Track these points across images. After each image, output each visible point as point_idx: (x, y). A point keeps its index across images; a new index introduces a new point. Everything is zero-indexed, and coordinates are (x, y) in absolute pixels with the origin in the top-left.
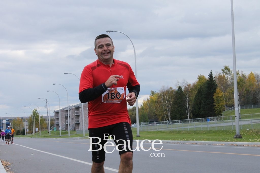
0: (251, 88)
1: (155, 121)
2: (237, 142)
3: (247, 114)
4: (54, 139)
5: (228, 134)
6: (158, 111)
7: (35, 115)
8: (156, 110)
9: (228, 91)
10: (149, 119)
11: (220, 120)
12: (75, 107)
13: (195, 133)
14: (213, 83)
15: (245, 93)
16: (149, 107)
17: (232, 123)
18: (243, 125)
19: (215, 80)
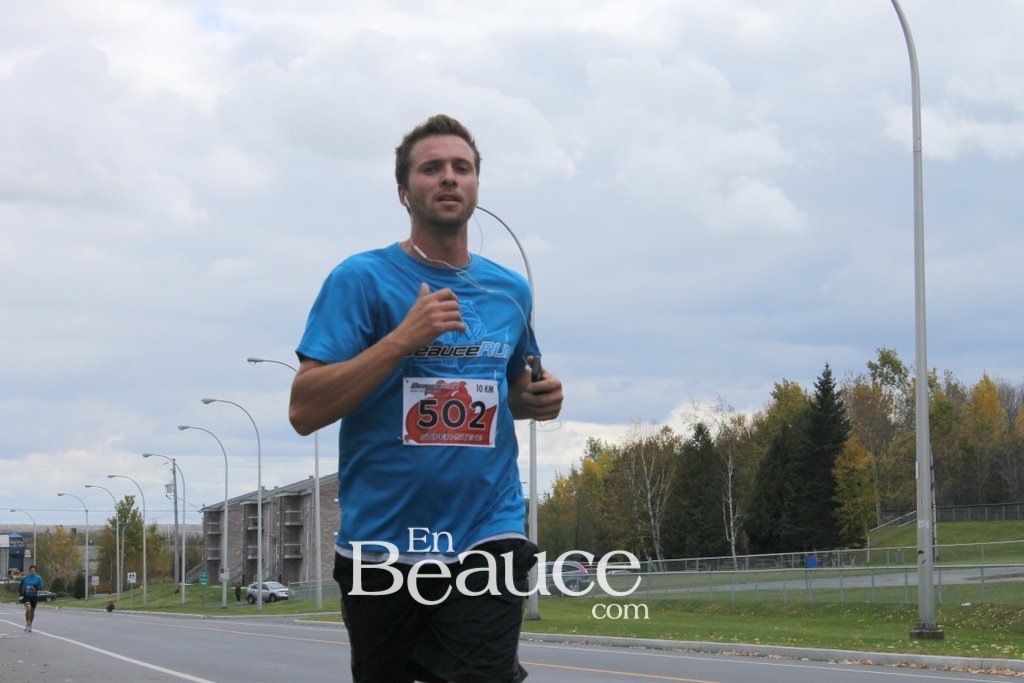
0: (981, 440)
2: (923, 656)
3: (965, 542)
4: (199, 618)
5: (888, 621)
6: (613, 518)
7: (126, 519)
8: (606, 514)
9: (891, 448)
10: (577, 548)
11: (858, 563)
12: (286, 494)
13: (759, 613)
14: (832, 415)
15: (957, 460)
16: (578, 502)
17: (906, 577)
18: (947, 585)
19: (842, 403)
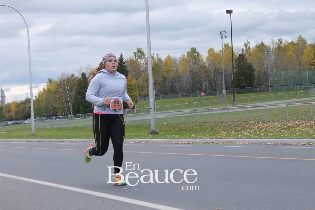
0: (168, 75)
1: (54, 116)
2: (152, 139)
3: (163, 105)
5: (142, 130)
6: (57, 103)
8: (55, 102)
9: (141, 78)
10: (46, 113)
11: (132, 113)
14: (123, 69)
15: (161, 81)
16: (46, 98)
17: (147, 116)
18: (159, 118)
19: (126, 65)
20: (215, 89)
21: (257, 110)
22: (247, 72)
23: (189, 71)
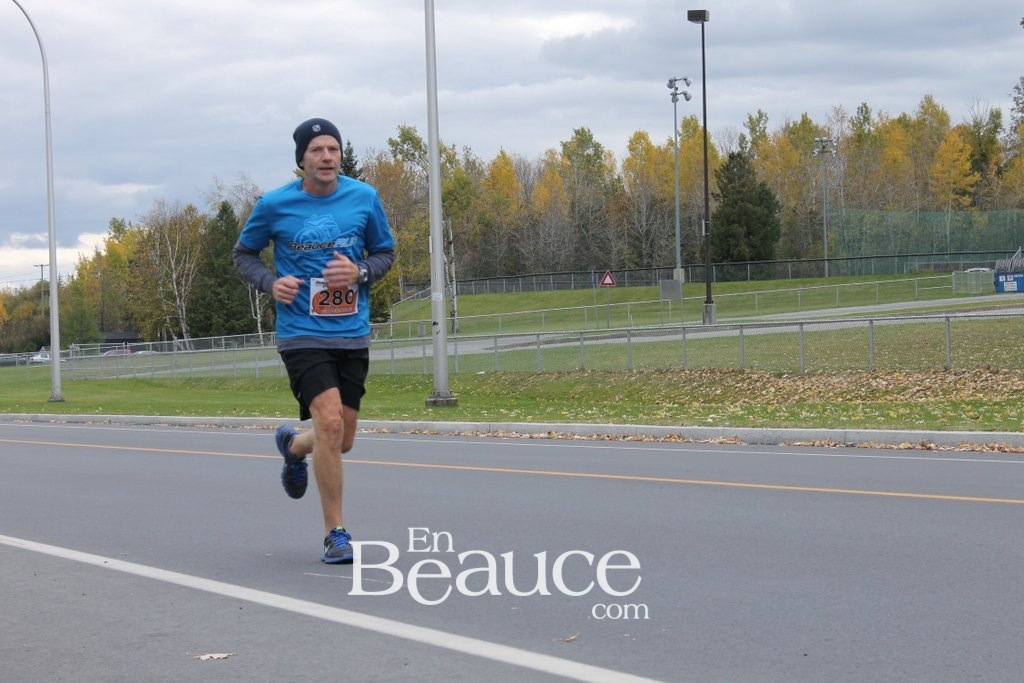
0: (498, 214)
1: (127, 341)
2: (435, 422)
3: (483, 313)
5: (407, 391)
6: (139, 299)
8: (131, 295)
9: (412, 223)
10: (102, 330)
11: (380, 336)
15: (476, 234)
16: (102, 283)
17: (424, 350)
20: (649, 266)
21: (776, 334)
22: (755, 213)
23: (566, 203)
